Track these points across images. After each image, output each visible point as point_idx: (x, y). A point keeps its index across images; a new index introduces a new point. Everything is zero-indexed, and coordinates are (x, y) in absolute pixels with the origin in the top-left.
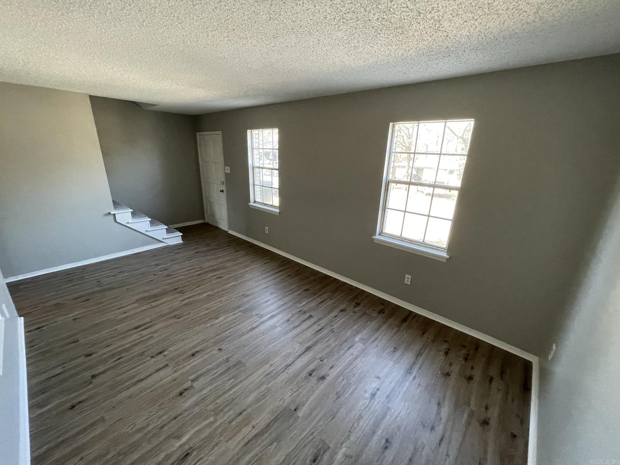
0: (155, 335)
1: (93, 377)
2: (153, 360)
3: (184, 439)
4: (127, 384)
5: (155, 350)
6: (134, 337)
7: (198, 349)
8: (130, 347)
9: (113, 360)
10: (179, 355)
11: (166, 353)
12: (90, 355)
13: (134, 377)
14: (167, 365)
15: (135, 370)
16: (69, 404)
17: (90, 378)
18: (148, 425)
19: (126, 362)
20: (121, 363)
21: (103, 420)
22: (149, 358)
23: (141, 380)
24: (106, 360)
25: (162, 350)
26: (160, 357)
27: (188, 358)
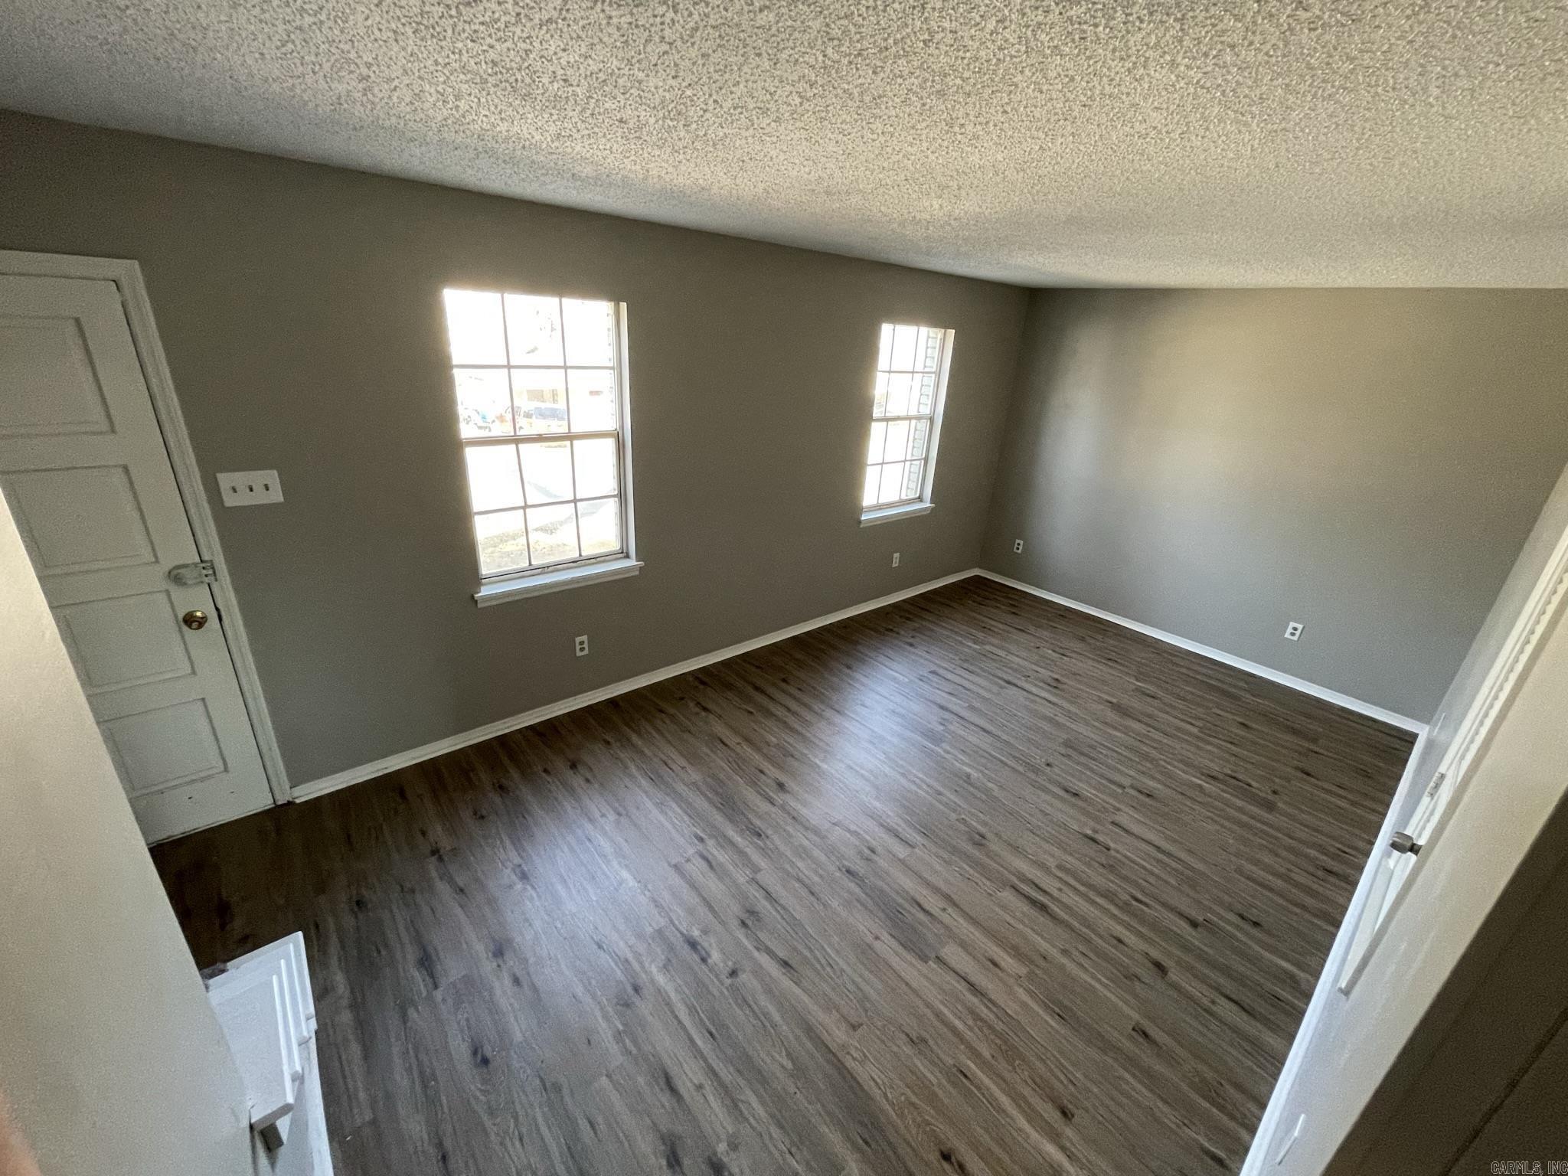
0: (1052, 863)
1: (1194, 925)
2: (1112, 845)
3: (1200, 782)
4: (1174, 865)
5: (1090, 850)
6: (1070, 898)
7: (1062, 793)
8: (1102, 896)
9: (1145, 908)
10: (1088, 814)
11: (1089, 832)
12: (1158, 965)
13: (1158, 861)
14: (1113, 823)
15: (1144, 863)
16: (1254, 931)
17: (1200, 929)
18: (1208, 817)
19: (1137, 886)
20: (1143, 891)
21: (1239, 871)
22: (1112, 853)
23: (1158, 848)
24: (1154, 926)
25: (1086, 840)
26: (1100, 837)
27: (1086, 800)
